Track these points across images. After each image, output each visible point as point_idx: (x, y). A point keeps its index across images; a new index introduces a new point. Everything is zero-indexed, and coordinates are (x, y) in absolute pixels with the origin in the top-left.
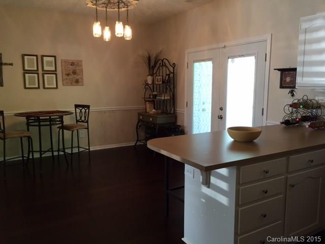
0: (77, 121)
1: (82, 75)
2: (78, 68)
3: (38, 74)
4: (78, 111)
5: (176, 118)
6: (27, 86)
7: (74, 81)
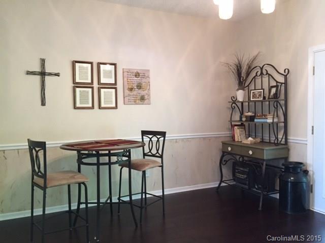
0: (145, 155)
1: (149, 90)
2: (144, 80)
3: (92, 88)
4: (146, 139)
5: (288, 150)
6: (78, 105)
7: (139, 97)
